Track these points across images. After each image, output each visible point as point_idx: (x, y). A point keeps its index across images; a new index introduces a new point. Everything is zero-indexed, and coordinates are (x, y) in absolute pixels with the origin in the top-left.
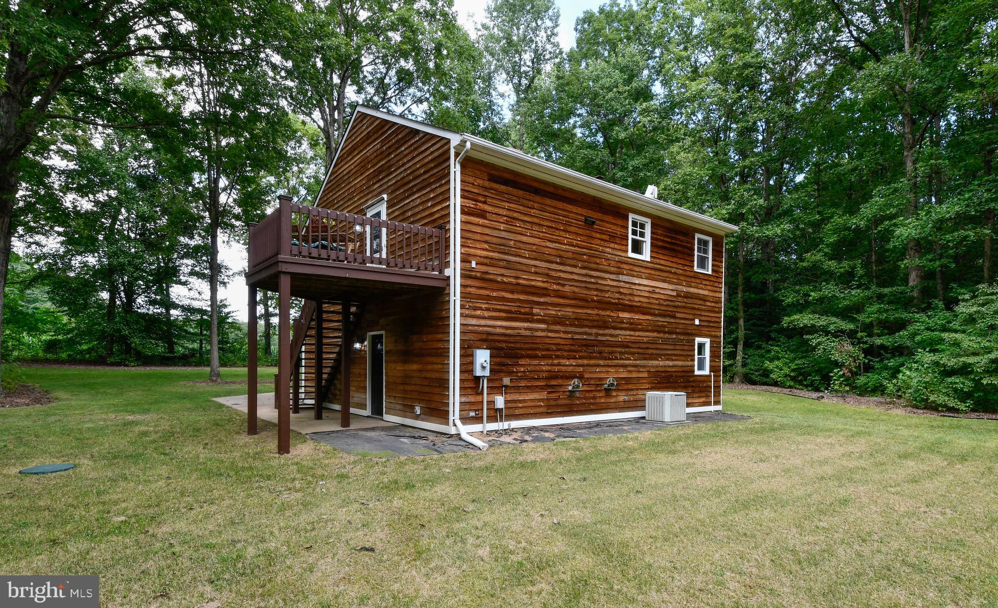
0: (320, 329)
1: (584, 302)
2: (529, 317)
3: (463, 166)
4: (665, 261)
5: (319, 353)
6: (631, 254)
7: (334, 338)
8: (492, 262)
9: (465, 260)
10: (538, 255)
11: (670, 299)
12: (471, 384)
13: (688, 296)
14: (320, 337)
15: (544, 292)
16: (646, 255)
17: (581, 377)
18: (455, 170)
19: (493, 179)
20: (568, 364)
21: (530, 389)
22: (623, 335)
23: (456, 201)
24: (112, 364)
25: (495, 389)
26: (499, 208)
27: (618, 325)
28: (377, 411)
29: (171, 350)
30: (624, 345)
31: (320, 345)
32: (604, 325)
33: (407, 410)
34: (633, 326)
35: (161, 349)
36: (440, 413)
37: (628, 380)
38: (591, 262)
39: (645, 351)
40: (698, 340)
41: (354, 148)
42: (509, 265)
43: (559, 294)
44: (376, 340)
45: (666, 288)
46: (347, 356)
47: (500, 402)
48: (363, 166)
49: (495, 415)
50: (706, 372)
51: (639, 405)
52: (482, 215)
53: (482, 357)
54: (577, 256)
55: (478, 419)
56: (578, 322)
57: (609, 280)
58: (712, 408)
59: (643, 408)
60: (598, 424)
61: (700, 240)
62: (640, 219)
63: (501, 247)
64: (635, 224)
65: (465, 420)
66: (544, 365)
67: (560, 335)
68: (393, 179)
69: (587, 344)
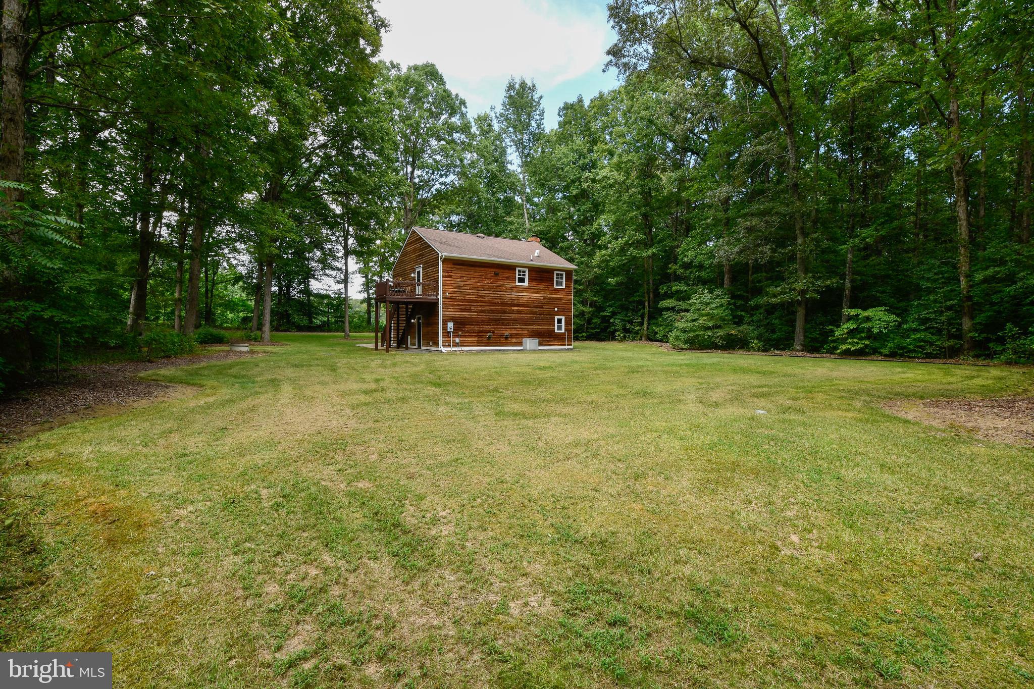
0: (398, 314)
1: (495, 304)
2: (469, 311)
3: (443, 262)
4: (535, 285)
5: (398, 323)
6: (517, 284)
7: (403, 317)
8: (454, 292)
9: (444, 292)
10: (474, 288)
11: (539, 301)
12: (447, 334)
13: (550, 298)
14: (398, 317)
15: (476, 301)
16: (526, 284)
17: (493, 332)
18: (440, 263)
19: (454, 264)
20: (487, 328)
21: (471, 336)
22: (513, 316)
23: (441, 273)
24: (282, 331)
25: (456, 336)
26: (457, 274)
27: (512, 312)
28: (419, 346)
29: (311, 322)
30: (514, 320)
31: (398, 320)
32: (505, 312)
33: (428, 345)
34: (519, 312)
35: (305, 322)
36: (436, 344)
37: (517, 334)
38: (497, 289)
39: (526, 322)
40: (556, 317)
41: (411, 243)
42: (461, 293)
43: (482, 302)
44: (419, 318)
45: (538, 296)
46: (409, 325)
47: (457, 340)
48: (415, 250)
49: (456, 345)
50: (563, 331)
51: (520, 344)
52: (451, 277)
53: (450, 325)
54: (490, 287)
55: (449, 346)
56: (492, 311)
57: (507, 295)
58: (566, 347)
59: (521, 345)
60: (504, 350)
61: (557, 274)
62: (522, 269)
63: (459, 287)
64: (519, 271)
65: (444, 346)
66: (476, 328)
67: (484, 316)
68: (424, 260)
69: (496, 320)
